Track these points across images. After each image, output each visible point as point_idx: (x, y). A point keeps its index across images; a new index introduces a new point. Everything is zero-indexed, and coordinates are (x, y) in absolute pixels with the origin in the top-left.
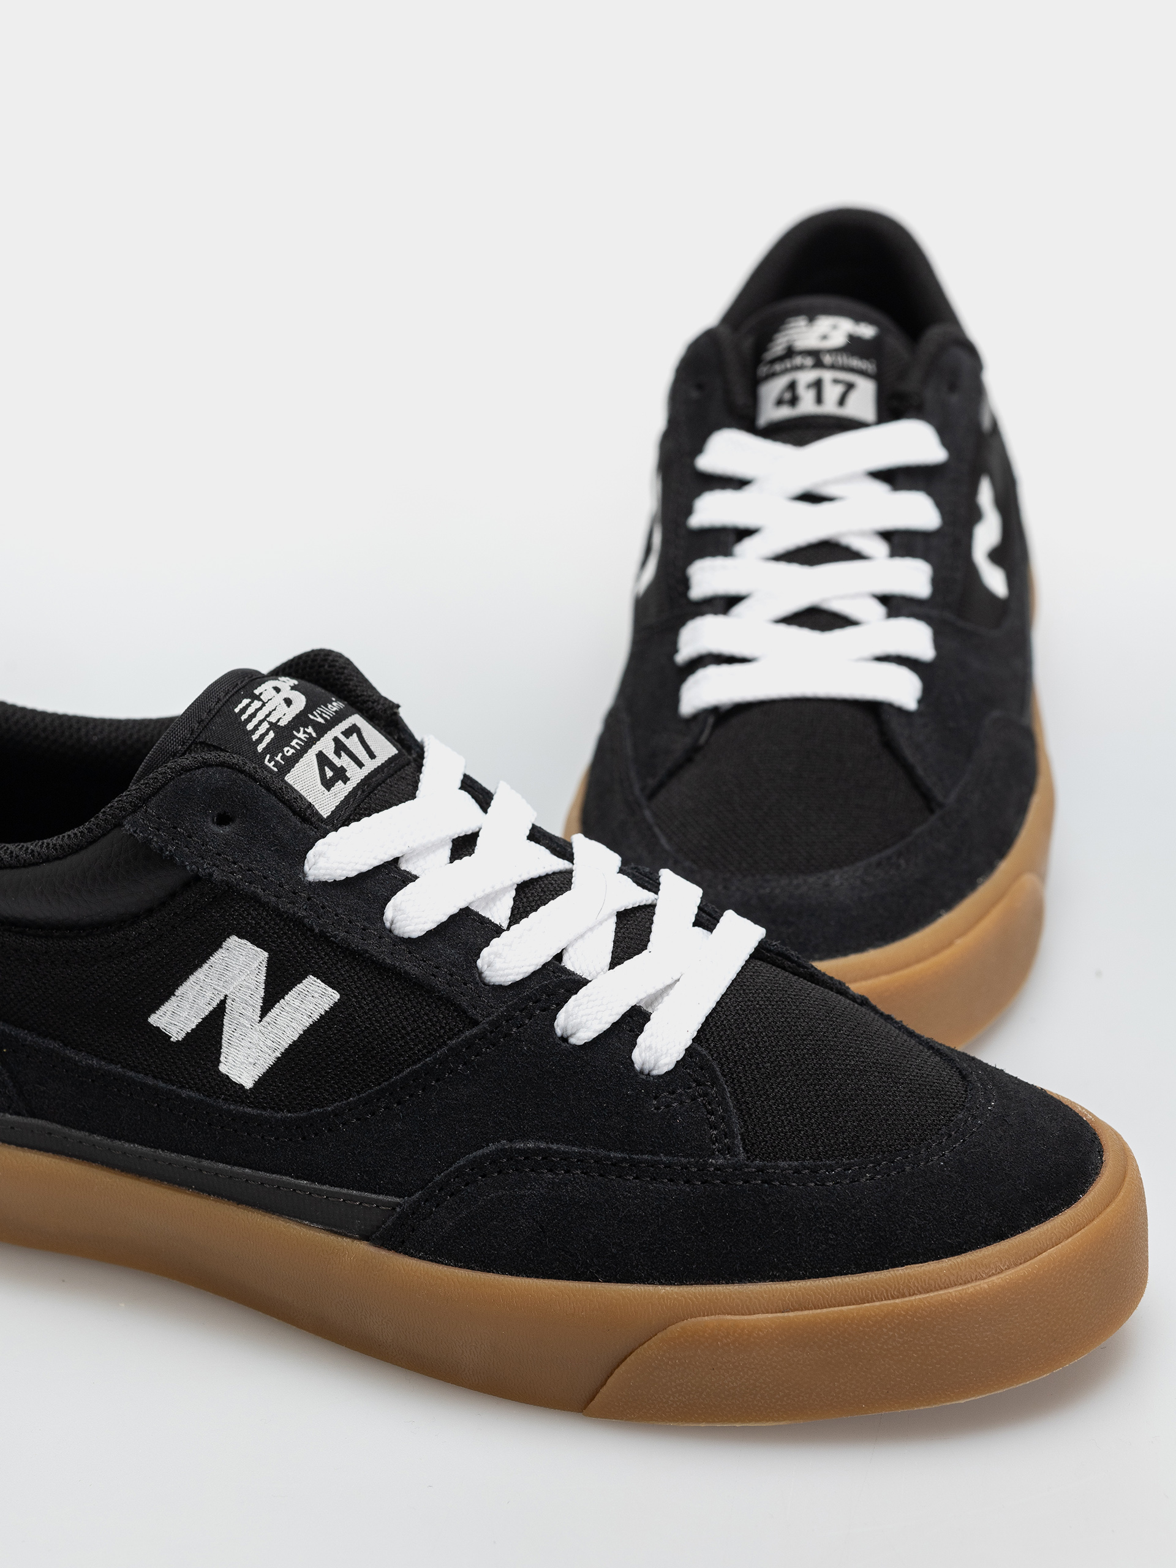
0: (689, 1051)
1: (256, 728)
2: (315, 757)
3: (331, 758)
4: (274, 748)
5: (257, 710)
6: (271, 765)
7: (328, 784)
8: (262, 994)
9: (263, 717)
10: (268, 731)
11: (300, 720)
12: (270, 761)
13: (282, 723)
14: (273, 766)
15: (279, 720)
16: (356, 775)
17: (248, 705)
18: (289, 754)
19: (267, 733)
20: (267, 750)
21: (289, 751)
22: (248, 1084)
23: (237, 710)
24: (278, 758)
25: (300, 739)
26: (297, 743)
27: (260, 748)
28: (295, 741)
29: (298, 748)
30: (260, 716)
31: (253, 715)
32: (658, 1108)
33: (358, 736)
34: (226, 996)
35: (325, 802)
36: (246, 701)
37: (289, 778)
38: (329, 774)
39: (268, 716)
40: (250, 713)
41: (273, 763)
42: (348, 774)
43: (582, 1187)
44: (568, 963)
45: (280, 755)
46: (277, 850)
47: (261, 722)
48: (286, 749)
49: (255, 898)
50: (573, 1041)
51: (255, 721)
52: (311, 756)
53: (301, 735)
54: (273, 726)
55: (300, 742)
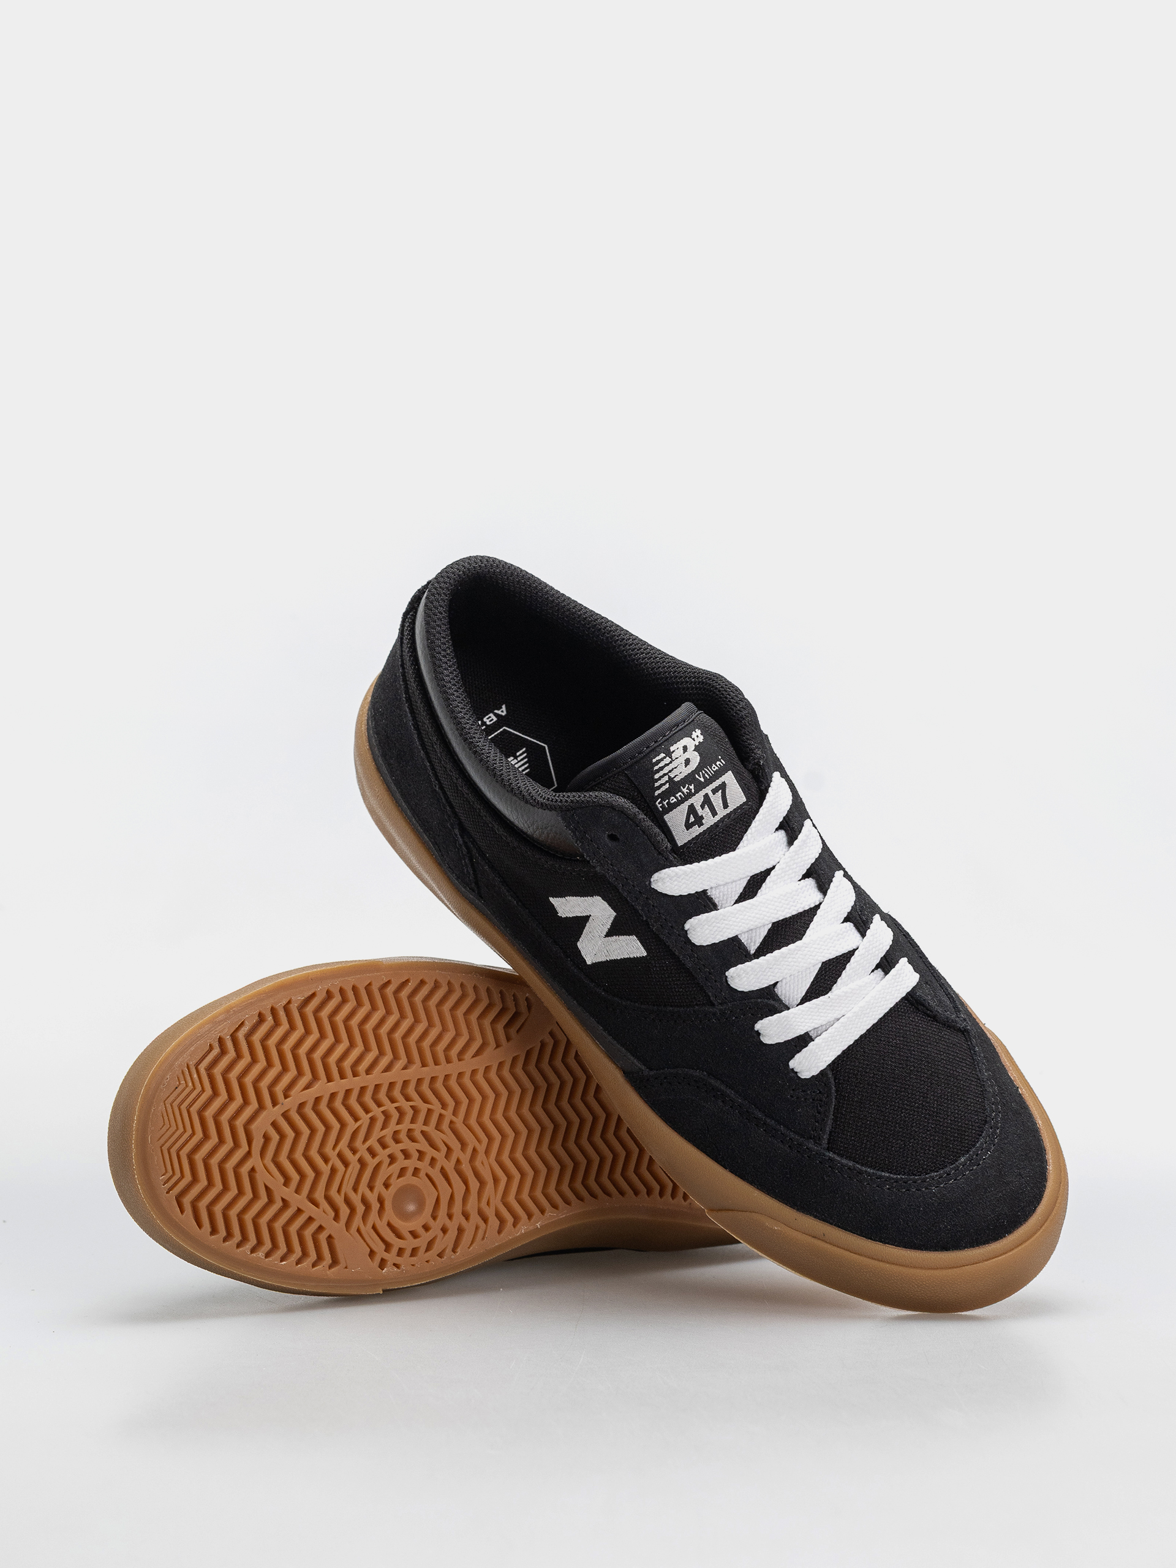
0: (822, 1073)
1: (660, 779)
2: (687, 807)
3: (697, 808)
4: (665, 795)
5: (667, 765)
6: (659, 806)
7: (688, 826)
8: (609, 927)
9: (667, 772)
10: (667, 782)
11: (690, 779)
12: (659, 803)
13: (676, 779)
14: (661, 807)
15: (674, 777)
16: (709, 821)
17: (662, 760)
18: (672, 802)
19: (664, 784)
20: (659, 796)
21: (673, 800)
22: (589, 962)
23: (654, 760)
24: (665, 803)
25: (683, 793)
26: (680, 796)
27: (657, 793)
28: (680, 793)
29: (680, 799)
30: (665, 770)
31: (662, 768)
32: (792, 1096)
33: (722, 793)
34: (590, 915)
35: (683, 836)
36: (663, 755)
37: (667, 817)
38: (692, 819)
39: (670, 771)
40: (661, 766)
41: (661, 805)
42: (704, 821)
43: (736, 1120)
44: (779, 990)
45: (667, 801)
46: (637, 866)
47: (665, 775)
48: (672, 798)
49: (616, 888)
50: (762, 1039)
51: (661, 773)
52: (685, 807)
53: (685, 790)
54: (671, 780)
55: (682, 795)
